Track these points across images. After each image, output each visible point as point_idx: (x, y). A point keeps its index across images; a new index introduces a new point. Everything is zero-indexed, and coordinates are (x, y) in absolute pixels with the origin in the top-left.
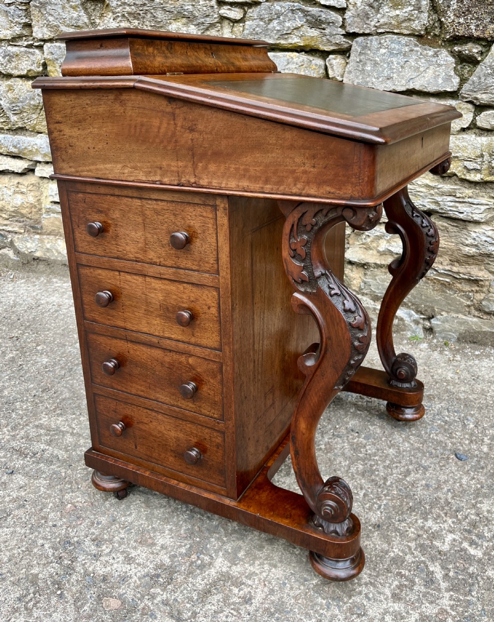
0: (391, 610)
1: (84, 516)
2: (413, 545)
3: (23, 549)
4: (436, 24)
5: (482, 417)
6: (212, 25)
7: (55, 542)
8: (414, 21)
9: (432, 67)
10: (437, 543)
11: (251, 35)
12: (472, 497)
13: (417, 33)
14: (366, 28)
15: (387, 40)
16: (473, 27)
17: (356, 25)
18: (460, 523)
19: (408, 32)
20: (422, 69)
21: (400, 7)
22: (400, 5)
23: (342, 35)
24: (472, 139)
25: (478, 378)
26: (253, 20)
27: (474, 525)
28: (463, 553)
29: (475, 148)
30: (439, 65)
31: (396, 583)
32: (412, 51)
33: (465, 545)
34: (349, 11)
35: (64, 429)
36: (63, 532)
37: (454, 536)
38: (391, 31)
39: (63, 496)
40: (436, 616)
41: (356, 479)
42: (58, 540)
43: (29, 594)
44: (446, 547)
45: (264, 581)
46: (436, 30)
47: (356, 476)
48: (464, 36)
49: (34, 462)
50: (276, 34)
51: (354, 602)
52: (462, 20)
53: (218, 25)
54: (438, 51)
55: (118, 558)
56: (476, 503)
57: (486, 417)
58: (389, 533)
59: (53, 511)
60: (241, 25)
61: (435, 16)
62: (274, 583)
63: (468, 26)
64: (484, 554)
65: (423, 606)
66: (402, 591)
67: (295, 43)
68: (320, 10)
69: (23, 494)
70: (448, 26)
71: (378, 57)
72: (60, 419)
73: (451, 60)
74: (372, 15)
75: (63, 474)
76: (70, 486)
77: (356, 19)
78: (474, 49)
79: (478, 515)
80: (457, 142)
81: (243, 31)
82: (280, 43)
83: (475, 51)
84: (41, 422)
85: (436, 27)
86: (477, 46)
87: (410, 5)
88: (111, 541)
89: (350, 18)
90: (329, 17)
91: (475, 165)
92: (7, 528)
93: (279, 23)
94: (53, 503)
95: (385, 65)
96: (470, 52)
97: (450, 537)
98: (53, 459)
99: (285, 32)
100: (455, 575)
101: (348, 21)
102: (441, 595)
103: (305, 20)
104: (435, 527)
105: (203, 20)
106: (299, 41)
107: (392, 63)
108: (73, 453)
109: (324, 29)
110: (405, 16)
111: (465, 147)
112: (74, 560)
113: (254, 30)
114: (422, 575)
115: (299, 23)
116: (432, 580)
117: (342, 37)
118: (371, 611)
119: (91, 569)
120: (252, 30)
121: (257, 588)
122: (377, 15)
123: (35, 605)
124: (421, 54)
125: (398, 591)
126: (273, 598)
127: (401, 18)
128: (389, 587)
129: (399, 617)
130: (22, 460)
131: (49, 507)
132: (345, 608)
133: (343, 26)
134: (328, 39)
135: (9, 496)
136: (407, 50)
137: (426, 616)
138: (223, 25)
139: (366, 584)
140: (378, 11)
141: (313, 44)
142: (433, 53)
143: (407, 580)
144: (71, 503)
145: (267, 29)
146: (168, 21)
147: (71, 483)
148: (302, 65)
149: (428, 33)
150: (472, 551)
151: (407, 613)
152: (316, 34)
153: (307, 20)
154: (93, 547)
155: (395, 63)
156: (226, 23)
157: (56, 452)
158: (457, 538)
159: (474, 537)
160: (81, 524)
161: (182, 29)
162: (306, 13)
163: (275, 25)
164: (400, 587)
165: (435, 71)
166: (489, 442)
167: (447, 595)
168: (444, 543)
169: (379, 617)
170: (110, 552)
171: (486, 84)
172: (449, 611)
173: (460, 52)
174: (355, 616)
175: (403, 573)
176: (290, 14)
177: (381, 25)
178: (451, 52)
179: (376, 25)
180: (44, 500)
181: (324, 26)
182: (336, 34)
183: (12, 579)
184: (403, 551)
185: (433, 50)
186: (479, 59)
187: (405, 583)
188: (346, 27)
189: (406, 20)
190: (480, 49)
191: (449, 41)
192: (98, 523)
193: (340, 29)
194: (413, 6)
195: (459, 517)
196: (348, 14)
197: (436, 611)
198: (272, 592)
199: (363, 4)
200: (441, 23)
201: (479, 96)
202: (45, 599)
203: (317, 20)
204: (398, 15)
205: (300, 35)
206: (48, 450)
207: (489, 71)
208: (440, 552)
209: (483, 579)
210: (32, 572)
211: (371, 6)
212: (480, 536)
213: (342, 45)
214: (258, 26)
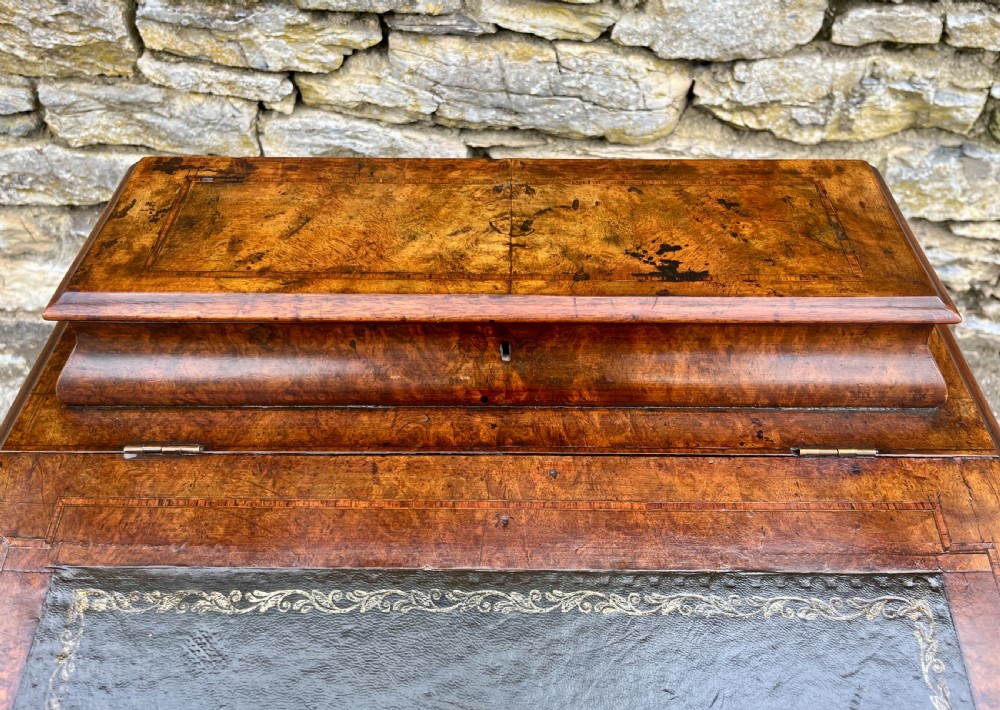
24: (814, 66)
29: (817, 83)
80: (782, 73)
91: (813, 114)
111: (799, 82)
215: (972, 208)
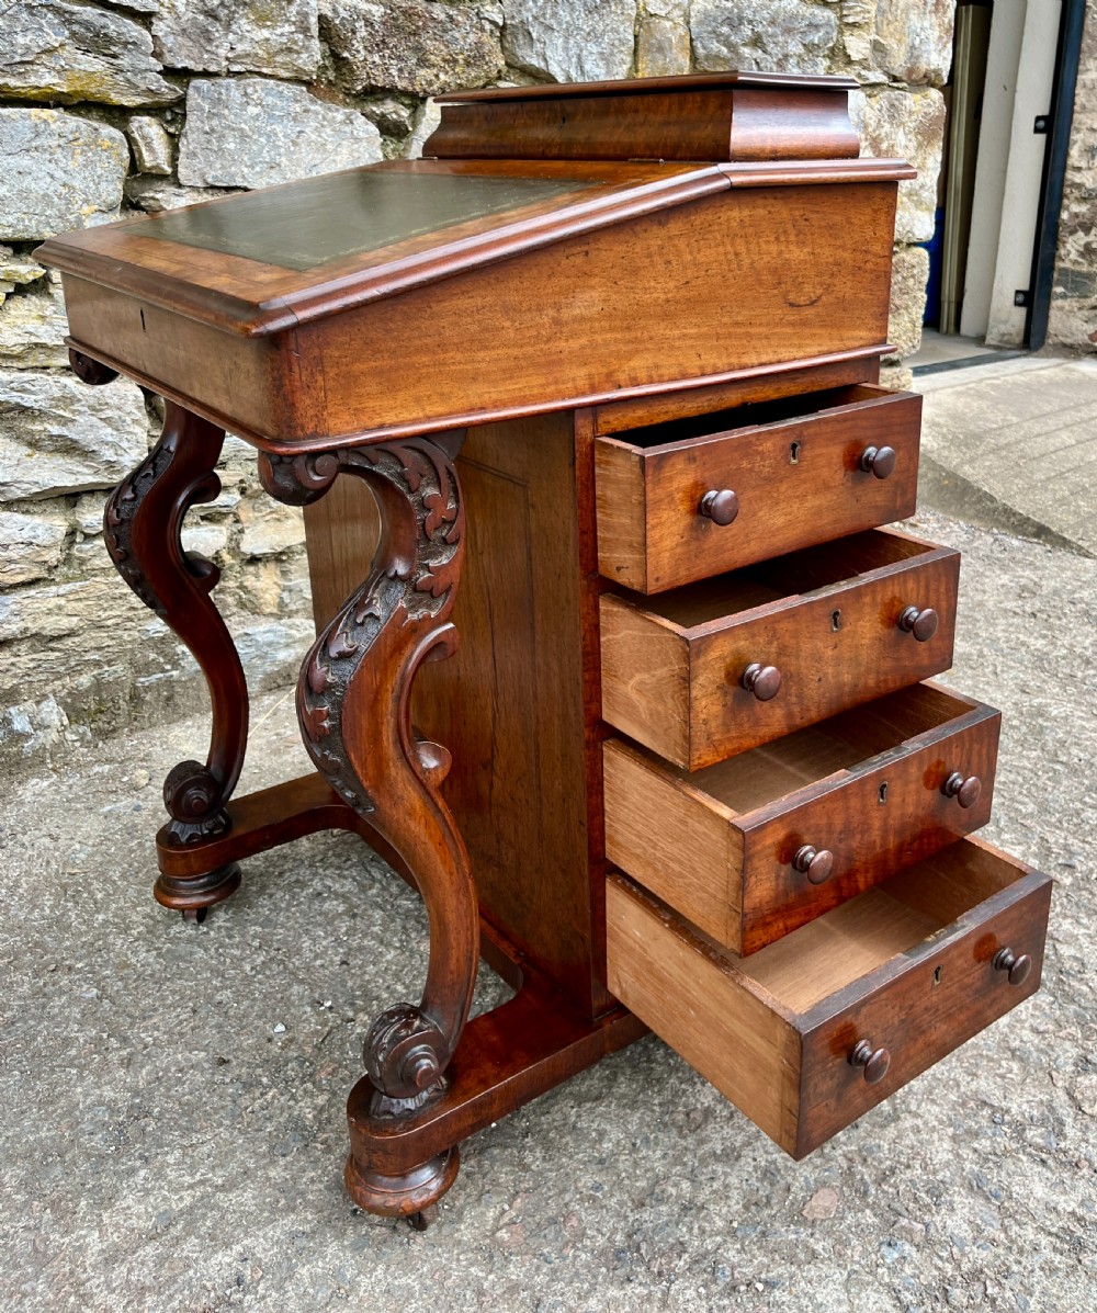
8: (298, 53)
9: (345, 143)
13: (304, 78)
14: (208, 61)
15: (258, 88)
16: (394, 72)
17: (184, 52)
19: (286, 74)
20: (329, 147)
21: (269, 23)
22: (268, 20)
23: (159, 73)
30: (357, 140)
32: (307, 111)
34: (161, 20)
38: (257, 70)
46: (329, 72)
48: (383, 88)
52: (376, 58)
54: (351, 114)
59: (502, 1268)
63: (387, 70)
67: (49, 88)
68: (100, 12)
70: (357, 68)
71: (245, 122)
73: (374, 130)
74: (217, 35)
77: (179, 38)
78: (400, 111)
82: (6, 85)
83: (403, 114)
85: (327, 67)
86: (402, 106)
87: (288, 21)
89: (166, 36)
90: (124, 30)
95: (263, 140)
96: (396, 115)
99: (18, 59)
101: (169, 41)
103: (66, 32)
106: (56, 81)
107: (276, 135)
109: (115, 56)
110: (280, 43)
115: (54, 40)
117: (160, 76)
122: (226, 35)
124: (324, 119)
127: (274, 45)
133: (157, 55)
134: (128, 81)
136: (298, 110)
140: (228, 27)
141: (93, 91)
142: (343, 117)
148: (76, 139)
152: (99, 68)
153: (73, 34)
155: (280, 135)
162: (67, 18)
165: (352, 150)
173: (383, 115)
176: (25, 15)
177: (239, 56)
178: (368, 115)
179: (230, 55)
181: (114, 49)
182: (146, 70)
185: (340, 110)
186: (411, 128)
188: (163, 54)
189: (282, 50)
190: (409, 111)
191: (361, 95)
193: (153, 60)
194: (294, 23)
196: (159, 27)
199: (190, 8)
200: (339, 60)
203: (97, 35)
204: (267, 40)
205: (58, 67)
211: (211, 14)
213: (162, 94)
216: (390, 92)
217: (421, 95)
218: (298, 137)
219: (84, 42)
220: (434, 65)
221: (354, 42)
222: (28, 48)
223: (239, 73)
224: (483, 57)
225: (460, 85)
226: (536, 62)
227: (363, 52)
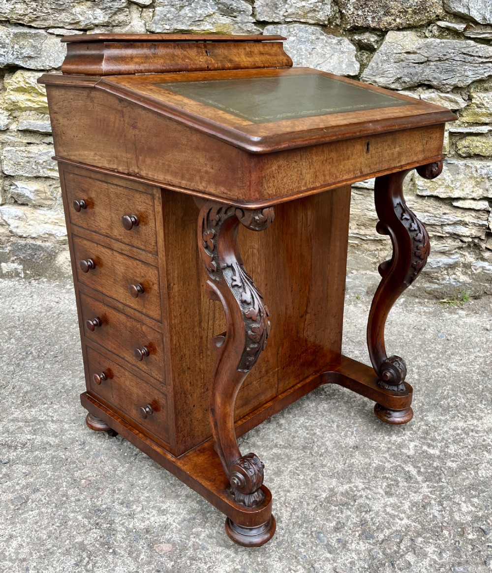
0: (389, 503)
1: (101, 486)
2: (387, 455)
3: (58, 524)
4: (337, 15)
5: (405, 352)
6: (120, 10)
7: (86, 512)
8: (319, 12)
9: (336, 54)
10: (404, 451)
11: (162, 21)
12: (418, 413)
13: (321, 23)
14: (275, 17)
15: (295, 28)
16: (369, 19)
17: (265, 13)
18: (416, 433)
19: (313, 22)
20: (327, 56)
25: (391, 323)
26: (163, 6)
27: (427, 433)
28: (425, 454)
30: (343, 52)
31: (385, 484)
32: (318, 39)
33: (425, 448)
35: (42, 419)
36: (89, 503)
37: (415, 444)
38: (298, 20)
39: (73, 475)
40: (422, 501)
41: (326, 415)
42: (88, 510)
43: (84, 559)
44: (411, 452)
45: (285, 503)
46: (337, 20)
47: (325, 413)
48: (362, 27)
49: (27, 452)
50: (188, 20)
51: (359, 504)
52: (360, 13)
53: (126, 9)
54: (341, 40)
55: (151, 513)
56: (423, 416)
57: (409, 352)
58: (366, 451)
59: (70, 489)
60: (151, 10)
61: (336, 8)
62: (293, 503)
63: (366, 18)
64: (441, 452)
65: (410, 496)
66: (391, 489)
67: (208, 30)
69: (32, 480)
70: (348, 18)
71: (288, 44)
72: (33, 410)
73: (353, 47)
74: (280, 5)
75: (64, 457)
76: (75, 465)
77: (265, 8)
78: (372, 38)
79: (427, 425)
81: (153, 16)
82: (192, 30)
83: (372, 40)
84: (14, 416)
85: (337, 18)
86: (373, 35)
88: (138, 501)
89: (259, 7)
90: (239, 5)
92: (32, 511)
93: (191, 10)
94: (66, 482)
95: (295, 52)
96: (368, 41)
97: (412, 445)
98: (46, 446)
99: (197, 19)
100: (425, 470)
101: (258, 10)
102: (420, 486)
103: (217, 8)
104: (399, 440)
105: (111, 4)
106: (211, 27)
107: (301, 49)
108: (63, 437)
110: (310, 8)
112: (112, 522)
113: (165, 16)
114: (401, 475)
115: (211, 11)
116: (410, 477)
117: (253, 25)
118: (374, 507)
119: (131, 526)
120: (162, 16)
121: (281, 510)
122: (284, 5)
123: (94, 566)
124: (326, 42)
125: (388, 490)
126: (296, 514)
127: (307, 9)
128: (381, 488)
129: (396, 507)
130: (13, 452)
131: (64, 486)
132: (354, 509)
133: (253, 15)
134: (239, 27)
135: (18, 484)
136: (314, 38)
137: (415, 502)
138: (131, 10)
139: (363, 489)
140: (285, 2)
141: (225, 31)
142: (337, 41)
143: (392, 481)
144: (84, 479)
145: (179, 16)
146: (71, 5)
147: (74, 463)
149: (330, 23)
150: (431, 451)
151: (401, 503)
152: (228, 22)
153: (219, 8)
154: (124, 509)
155: (303, 50)
156: (134, 7)
157: (45, 439)
158: (417, 444)
159: (429, 441)
160: (103, 493)
161: (87, 12)
162: (217, 2)
163: (187, 12)
164: (389, 486)
165: (340, 58)
166: (417, 370)
167: (425, 485)
168: (409, 449)
169: (382, 510)
170: (142, 509)
171: (383, 69)
172: (430, 495)
173: (360, 40)
174: (364, 513)
175: (387, 476)
176: (201, 1)
177: (289, 15)
178: (352, 40)
179: (285, 14)
180: (56, 481)
181: (235, 14)
182: (247, 22)
183: (60, 551)
184: (381, 461)
185: (336, 38)
186: (376, 47)
187: (392, 483)
188: (256, 15)
189: (311, 11)
190: (376, 38)
191: (349, 30)
192: (119, 490)
193: (251, 18)
195: (414, 429)
196: (257, 3)
197: (421, 497)
198: (294, 509)
200: (342, 14)
201: (377, 80)
202: (101, 558)
203: (228, 8)
204: (304, 6)
205: (212, 22)
206: (36, 438)
207: (385, 58)
208: (409, 457)
209: (446, 469)
210: (76, 541)
212: (434, 440)
213: (253, 32)
214: (169, 12)
215: (458, 191)
216: (366, 29)
217: (384, 30)
218: (312, 51)
219: (223, 11)
220: (392, 15)
221: (348, 5)
222: (201, 15)
223: (290, 22)
224: (426, 9)
225: (409, 24)
226: (462, 10)
227: (352, 10)
